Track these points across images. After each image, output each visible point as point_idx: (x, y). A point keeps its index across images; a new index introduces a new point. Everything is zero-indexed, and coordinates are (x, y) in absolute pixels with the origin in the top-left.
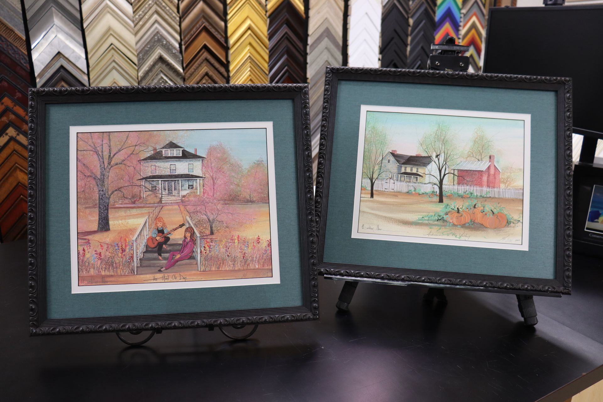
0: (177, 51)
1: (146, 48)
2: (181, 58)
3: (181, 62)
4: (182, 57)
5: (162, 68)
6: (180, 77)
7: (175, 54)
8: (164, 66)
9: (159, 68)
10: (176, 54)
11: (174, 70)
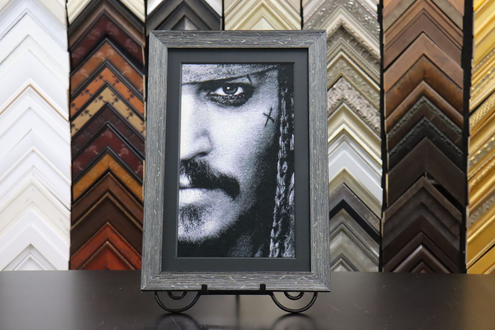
0: (373, 17)
1: (319, 13)
2: (379, 30)
3: (378, 36)
4: (381, 28)
5: (344, 46)
6: (375, 61)
7: (367, 22)
8: (347, 43)
9: (339, 45)
10: (370, 21)
11: (363, 50)
